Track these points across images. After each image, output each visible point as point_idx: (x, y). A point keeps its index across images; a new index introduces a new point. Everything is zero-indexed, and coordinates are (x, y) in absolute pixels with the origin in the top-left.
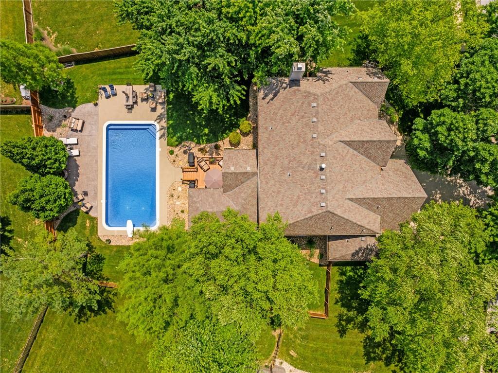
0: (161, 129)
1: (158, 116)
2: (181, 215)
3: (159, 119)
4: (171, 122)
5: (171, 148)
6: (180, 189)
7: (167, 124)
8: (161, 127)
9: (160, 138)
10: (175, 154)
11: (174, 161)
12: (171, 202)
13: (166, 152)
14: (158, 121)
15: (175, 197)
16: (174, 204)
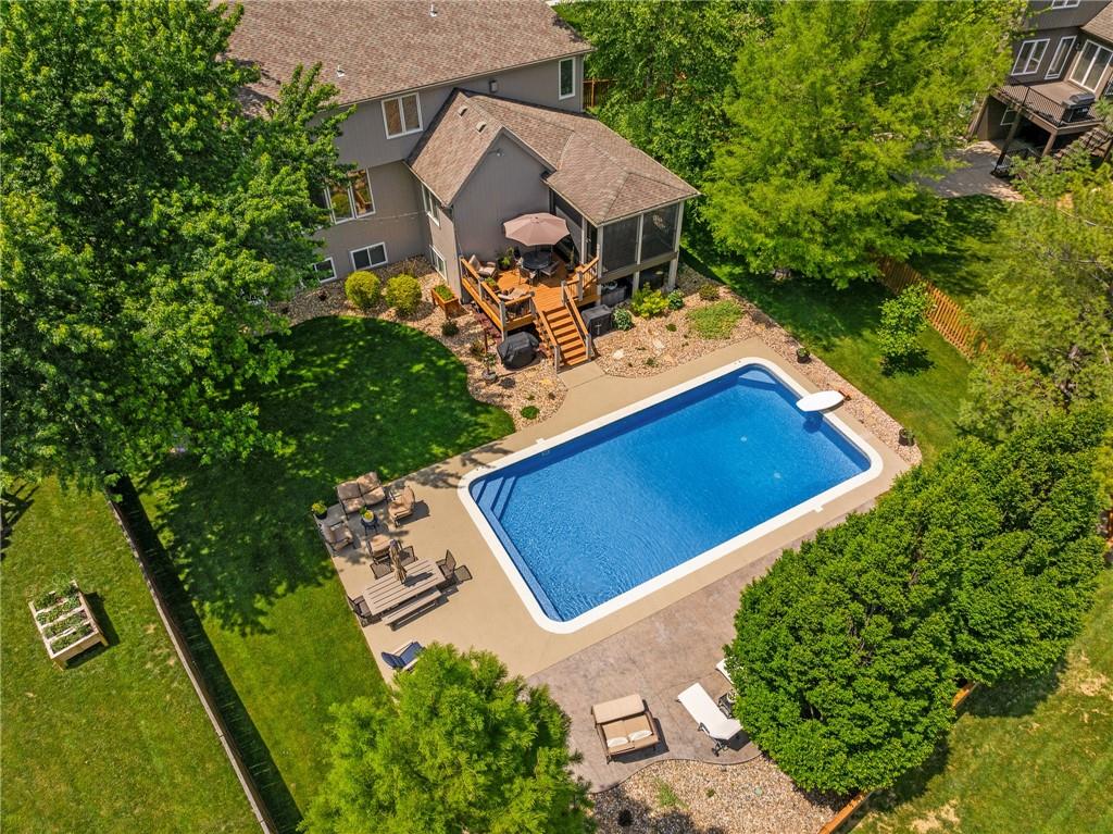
0: (476, 463)
1: (436, 487)
2: (682, 329)
3: (445, 482)
4: (437, 450)
6: (619, 354)
8: (469, 465)
10: (529, 404)
11: (552, 396)
13: (535, 426)
15: (646, 355)
16: (666, 351)
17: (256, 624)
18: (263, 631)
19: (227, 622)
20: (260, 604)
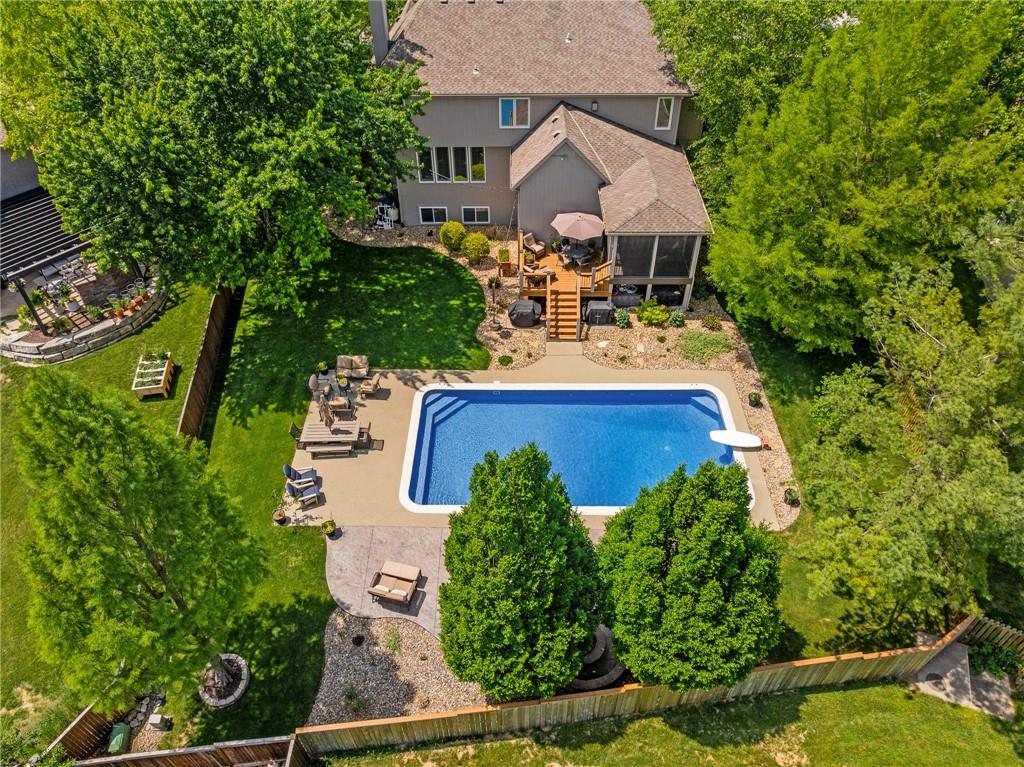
0: (443, 379)
1: (406, 384)
2: (669, 343)
3: (414, 383)
4: (425, 361)
5: (495, 362)
6: (603, 344)
7: (428, 367)
8: (438, 379)
9: (467, 381)
10: (510, 354)
11: (530, 355)
12: (640, 361)
13: (504, 372)
14: (418, 384)
15: (624, 352)
16: (641, 355)
17: (245, 420)
18: (245, 427)
19: (231, 413)
20: (255, 410)
